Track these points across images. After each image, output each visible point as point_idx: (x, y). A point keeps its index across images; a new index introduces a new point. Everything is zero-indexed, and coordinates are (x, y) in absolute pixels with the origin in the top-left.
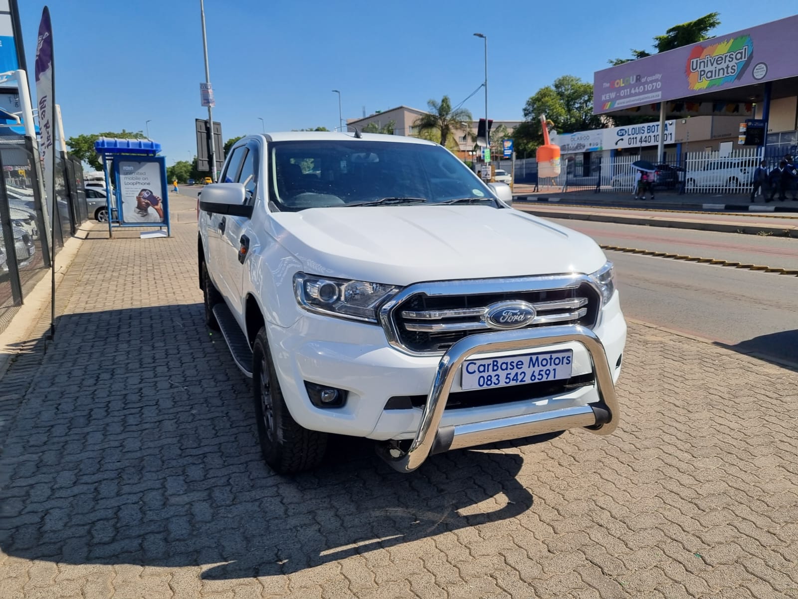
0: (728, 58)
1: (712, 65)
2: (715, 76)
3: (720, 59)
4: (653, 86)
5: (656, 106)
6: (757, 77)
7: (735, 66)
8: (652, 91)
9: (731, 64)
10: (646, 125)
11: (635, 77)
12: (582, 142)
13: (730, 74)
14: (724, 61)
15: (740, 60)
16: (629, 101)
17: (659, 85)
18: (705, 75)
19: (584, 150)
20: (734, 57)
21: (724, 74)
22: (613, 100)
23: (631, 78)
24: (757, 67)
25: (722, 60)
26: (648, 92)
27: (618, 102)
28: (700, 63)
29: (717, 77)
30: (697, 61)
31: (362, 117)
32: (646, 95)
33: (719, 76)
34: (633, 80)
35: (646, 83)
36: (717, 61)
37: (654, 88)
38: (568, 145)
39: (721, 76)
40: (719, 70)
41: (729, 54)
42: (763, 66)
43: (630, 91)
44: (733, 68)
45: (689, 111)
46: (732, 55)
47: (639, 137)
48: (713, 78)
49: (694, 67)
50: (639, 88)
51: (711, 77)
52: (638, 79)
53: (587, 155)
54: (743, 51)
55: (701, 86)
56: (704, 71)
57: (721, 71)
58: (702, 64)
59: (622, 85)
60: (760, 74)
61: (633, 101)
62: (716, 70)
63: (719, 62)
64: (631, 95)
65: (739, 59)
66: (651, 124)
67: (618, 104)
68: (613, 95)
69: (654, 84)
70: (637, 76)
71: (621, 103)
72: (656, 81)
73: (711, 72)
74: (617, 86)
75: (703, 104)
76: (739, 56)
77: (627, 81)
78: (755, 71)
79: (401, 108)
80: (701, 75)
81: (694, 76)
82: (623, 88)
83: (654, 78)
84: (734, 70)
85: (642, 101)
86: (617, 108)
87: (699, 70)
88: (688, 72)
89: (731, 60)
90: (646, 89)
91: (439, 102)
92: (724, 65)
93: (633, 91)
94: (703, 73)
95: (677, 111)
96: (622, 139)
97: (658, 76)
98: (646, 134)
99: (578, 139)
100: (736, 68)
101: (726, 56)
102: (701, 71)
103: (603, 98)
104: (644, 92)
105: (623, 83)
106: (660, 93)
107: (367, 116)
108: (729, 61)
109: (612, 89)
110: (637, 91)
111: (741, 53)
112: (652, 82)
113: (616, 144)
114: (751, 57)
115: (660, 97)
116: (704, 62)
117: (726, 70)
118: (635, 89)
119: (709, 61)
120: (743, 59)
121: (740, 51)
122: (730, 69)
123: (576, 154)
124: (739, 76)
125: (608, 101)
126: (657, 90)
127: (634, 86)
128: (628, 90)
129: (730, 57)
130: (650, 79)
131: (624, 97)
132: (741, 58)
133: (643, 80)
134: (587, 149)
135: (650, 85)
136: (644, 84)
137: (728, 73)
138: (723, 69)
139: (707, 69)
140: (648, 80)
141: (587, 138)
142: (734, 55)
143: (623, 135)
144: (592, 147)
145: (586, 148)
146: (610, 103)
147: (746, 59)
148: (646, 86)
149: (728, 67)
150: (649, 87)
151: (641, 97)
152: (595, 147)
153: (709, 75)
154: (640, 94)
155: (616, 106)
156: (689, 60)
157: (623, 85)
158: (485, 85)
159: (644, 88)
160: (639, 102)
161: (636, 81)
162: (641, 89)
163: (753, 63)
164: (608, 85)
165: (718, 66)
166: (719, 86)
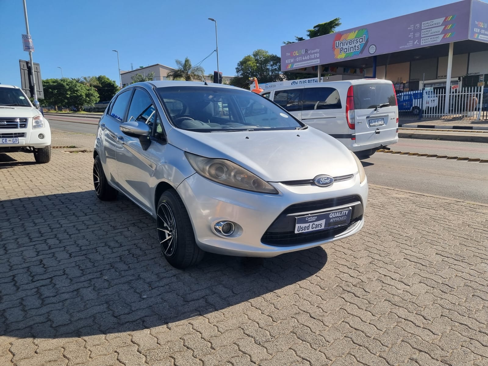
0: (355, 42)
1: (347, 45)
2: (349, 51)
3: (351, 41)
5: (315, 68)
6: (371, 53)
7: (359, 46)
8: (314, 59)
9: (357, 45)
10: (307, 80)
11: (304, 50)
13: (357, 50)
14: (353, 43)
15: (362, 43)
16: (302, 64)
17: (318, 55)
18: (343, 51)
20: (358, 40)
21: (353, 50)
22: (293, 63)
23: (302, 50)
24: (371, 47)
25: (352, 42)
26: (312, 59)
27: (295, 64)
28: (340, 43)
29: (350, 52)
30: (339, 42)
31: (131, 70)
32: (311, 61)
33: (351, 51)
34: (303, 52)
35: (311, 54)
36: (349, 43)
37: (315, 57)
39: (352, 51)
40: (351, 48)
41: (356, 39)
42: (374, 46)
43: (302, 58)
44: (358, 47)
45: (332, 71)
46: (357, 39)
48: (348, 52)
49: (337, 46)
50: (307, 57)
51: (347, 51)
52: (306, 51)
54: (363, 37)
55: (341, 57)
56: (343, 48)
58: (342, 44)
60: (372, 51)
61: (304, 64)
62: (349, 48)
63: (350, 43)
64: (303, 61)
65: (361, 42)
66: (310, 79)
67: (295, 66)
68: (292, 60)
69: (316, 55)
70: (306, 50)
71: (297, 65)
72: (316, 53)
73: (347, 49)
74: (294, 55)
75: (339, 67)
76: (361, 41)
77: (300, 52)
78: (370, 49)
79: (157, 65)
80: (341, 51)
81: (337, 51)
82: (298, 56)
83: (315, 51)
84: (359, 48)
85: (309, 64)
86: (295, 68)
87: (340, 48)
88: (334, 48)
89: (357, 42)
90: (311, 58)
91: (183, 62)
92: (353, 45)
93: (304, 59)
94: (342, 49)
95: (326, 71)
97: (318, 50)
99: (269, 87)
100: (359, 47)
101: (354, 40)
102: (341, 48)
103: (287, 62)
104: (310, 59)
105: (298, 53)
106: (319, 60)
107: (134, 69)
108: (356, 43)
109: (292, 57)
110: (306, 58)
111: (362, 39)
112: (314, 53)
114: (367, 41)
115: (319, 62)
116: (342, 43)
117: (354, 48)
118: (305, 57)
119: (345, 42)
120: (363, 42)
121: (362, 38)
122: (356, 47)
124: (361, 52)
125: (289, 64)
126: (317, 58)
127: (304, 55)
128: (301, 57)
129: (356, 41)
130: (313, 51)
131: (299, 62)
132: (362, 42)
133: (309, 52)
136: (309, 54)
137: (355, 50)
138: (353, 47)
139: (344, 47)
141: (275, 86)
142: (359, 39)
146: (290, 65)
147: (365, 42)
148: (311, 55)
149: (355, 46)
150: (313, 56)
151: (309, 62)
153: (345, 50)
154: (307, 60)
155: (294, 67)
156: (334, 41)
157: (298, 54)
158: (216, 51)
159: (310, 56)
160: (307, 65)
161: (305, 53)
162: (308, 57)
163: (369, 44)
164: (289, 54)
165: (350, 45)
166: (351, 57)
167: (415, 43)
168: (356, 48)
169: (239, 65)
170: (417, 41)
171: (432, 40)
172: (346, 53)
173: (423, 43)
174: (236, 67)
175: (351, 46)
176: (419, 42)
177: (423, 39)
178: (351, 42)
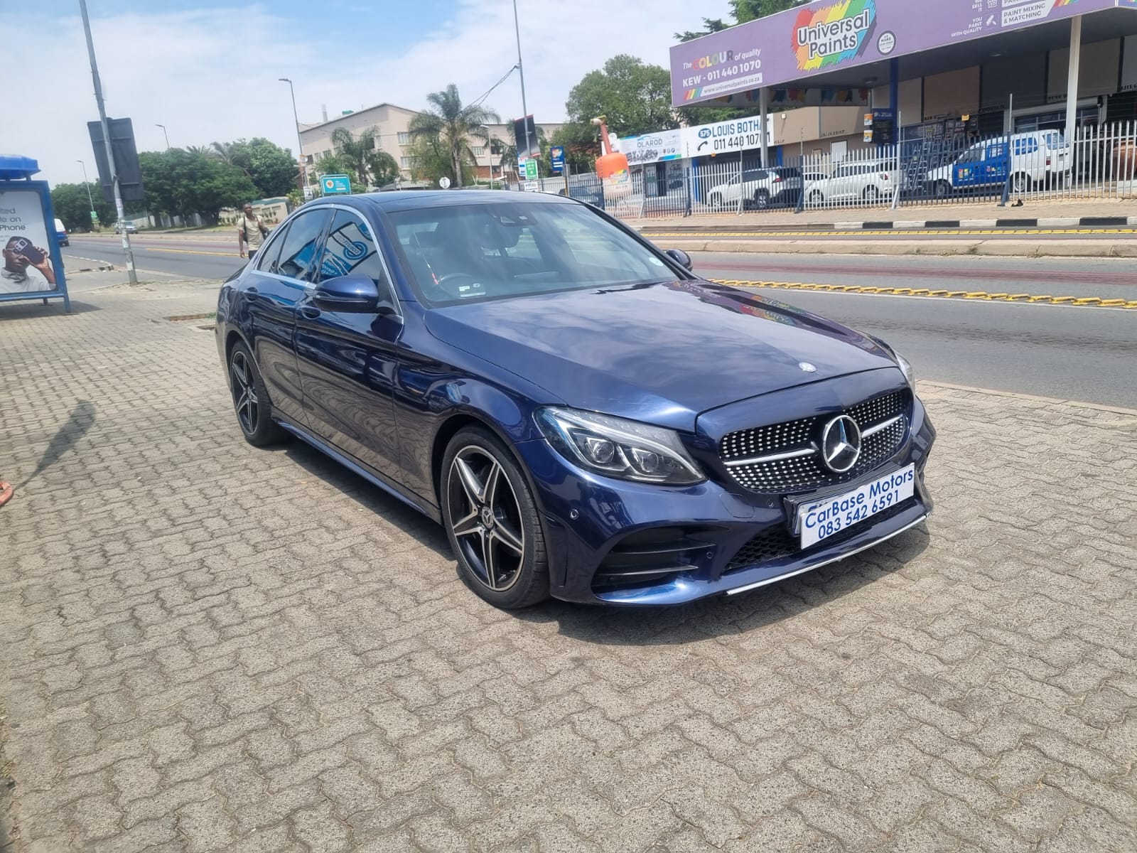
0: (845, 26)
1: (825, 35)
2: (830, 51)
3: (835, 27)
4: (750, 66)
5: (752, 95)
6: (882, 51)
7: (854, 37)
8: (750, 73)
9: (849, 34)
10: (735, 122)
11: (725, 53)
12: (653, 148)
13: (849, 47)
14: (840, 30)
15: (861, 29)
16: (720, 88)
17: (757, 64)
18: (817, 50)
19: (656, 160)
20: (852, 24)
21: (841, 48)
22: (698, 87)
23: (721, 54)
24: (882, 38)
25: (838, 28)
26: (745, 74)
27: (705, 88)
28: (810, 33)
29: (833, 52)
30: (805, 30)
31: (322, 122)
32: (742, 79)
33: (834, 50)
34: (723, 58)
35: (742, 61)
36: (831, 30)
37: (752, 68)
38: (634, 153)
39: (838, 50)
40: (835, 42)
41: (846, 20)
42: (890, 35)
43: (721, 73)
44: (852, 39)
45: (791, 100)
46: (850, 21)
47: (727, 138)
48: (828, 53)
49: (803, 39)
50: (731, 69)
51: (825, 51)
52: (730, 56)
53: (660, 166)
54: (864, 15)
55: (812, 64)
56: (815, 44)
57: (838, 43)
58: (813, 34)
59: (709, 65)
60: (886, 47)
61: (726, 87)
62: (830, 43)
63: (834, 32)
64: (722, 79)
65: (858, 28)
66: (742, 120)
67: (706, 92)
68: (697, 80)
69: (752, 63)
70: (728, 52)
71: (710, 91)
72: (754, 58)
73: (825, 45)
74: (702, 67)
75: (809, 91)
76: (858, 23)
77: (716, 59)
78: (880, 42)
79: (384, 105)
80: (812, 50)
81: (803, 50)
82: (712, 69)
83: (751, 54)
84: (854, 42)
85: (738, 87)
86: (705, 97)
87: (809, 43)
88: (795, 46)
89: (849, 28)
90: (742, 71)
91: (442, 94)
92: (840, 36)
93: (724, 74)
94: (814, 47)
95: (779, 100)
96: (706, 143)
97: (757, 52)
98: (736, 135)
99: (647, 143)
100: (855, 39)
101: (842, 24)
102: (812, 44)
103: (685, 83)
104: (739, 75)
105: (710, 62)
106: (760, 75)
107: (330, 119)
108: (847, 30)
109: (695, 71)
110: (730, 73)
111: (861, 19)
112: (748, 60)
113: (699, 149)
114: (874, 24)
115: (761, 81)
116: (815, 31)
117: (843, 42)
118: (726, 70)
119: (821, 31)
120: (864, 27)
121: (860, 16)
122: (848, 40)
123: (646, 165)
124: (861, 51)
125: (692, 87)
126: (755, 71)
127: (725, 66)
128: (718, 72)
129: (847, 25)
130: (745, 56)
131: (714, 82)
132: (861, 26)
133: (737, 58)
134: (660, 158)
135: (747, 64)
136: (737, 63)
137: (846, 46)
138: (839, 41)
139: (819, 42)
140: (744, 58)
141: (659, 142)
142: (853, 21)
143: (706, 137)
144: (667, 154)
145: (659, 156)
146: (694, 90)
147: (868, 27)
148: (741, 65)
149: (845, 38)
150: (745, 67)
151: (737, 81)
152: (671, 154)
153: (823, 49)
154: (733, 77)
155: (703, 94)
156: (795, 29)
157: (711, 65)
158: (519, 67)
159: (739, 68)
160: (734, 88)
161: (728, 60)
162: (735, 70)
163: (877, 31)
164: (689, 65)
165: (832, 37)
166: (836, 64)
167: (988, 22)
168: (848, 42)
169: (572, 95)
170: (992, 17)
171: (1028, 13)
172: (825, 54)
173: (1008, 20)
174: (567, 101)
175: (835, 38)
176: (998, 18)
177: (1008, 11)
178: (834, 29)
